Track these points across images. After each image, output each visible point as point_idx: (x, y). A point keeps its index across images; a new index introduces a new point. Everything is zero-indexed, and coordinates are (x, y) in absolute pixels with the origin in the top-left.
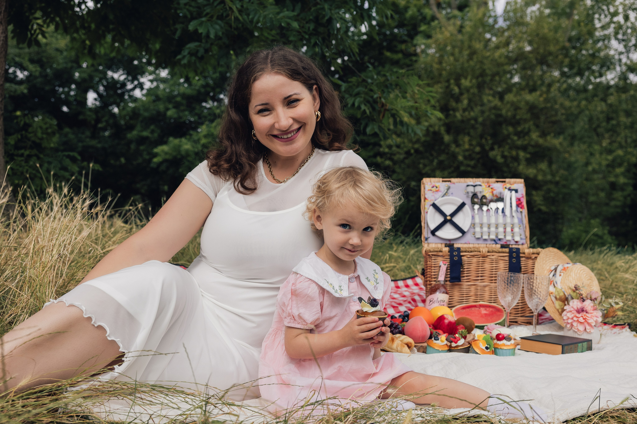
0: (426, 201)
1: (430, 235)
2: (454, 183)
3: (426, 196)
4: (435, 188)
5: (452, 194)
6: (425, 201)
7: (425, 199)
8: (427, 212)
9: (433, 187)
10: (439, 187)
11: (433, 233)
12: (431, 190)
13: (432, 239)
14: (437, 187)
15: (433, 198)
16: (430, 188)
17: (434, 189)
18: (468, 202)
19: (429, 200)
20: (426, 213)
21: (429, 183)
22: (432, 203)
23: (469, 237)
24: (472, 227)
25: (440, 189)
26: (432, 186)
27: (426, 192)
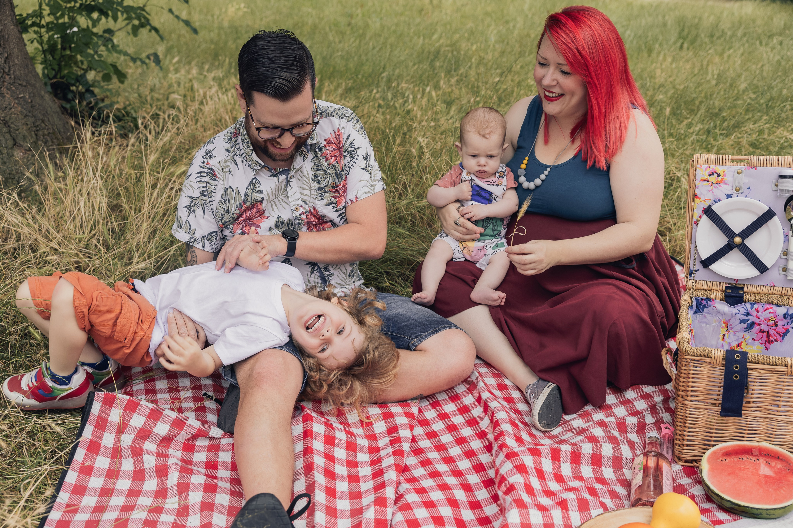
0: (697, 200)
1: (699, 266)
2: (755, 167)
3: (697, 192)
4: (715, 175)
5: (749, 188)
6: (694, 201)
7: (695, 196)
8: (697, 223)
9: (711, 174)
10: (724, 176)
11: (707, 263)
12: (708, 181)
13: (701, 274)
14: (719, 175)
15: (711, 197)
16: (706, 177)
17: (713, 179)
18: (779, 208)
19: (702, 199)
20: (694, 225)
21: (705, 166)
22: (706, 205)
23: (774, 276)
24: (783, 256)
25: (725, 178)
26: (709, 171)
27: (697, 183)
